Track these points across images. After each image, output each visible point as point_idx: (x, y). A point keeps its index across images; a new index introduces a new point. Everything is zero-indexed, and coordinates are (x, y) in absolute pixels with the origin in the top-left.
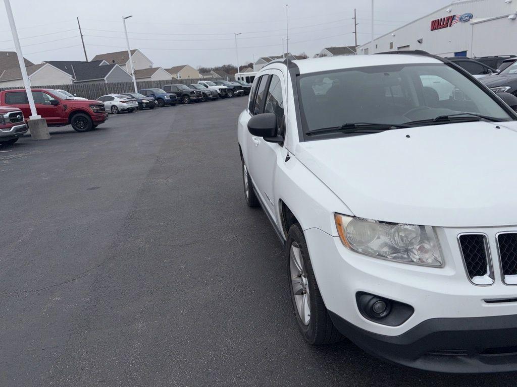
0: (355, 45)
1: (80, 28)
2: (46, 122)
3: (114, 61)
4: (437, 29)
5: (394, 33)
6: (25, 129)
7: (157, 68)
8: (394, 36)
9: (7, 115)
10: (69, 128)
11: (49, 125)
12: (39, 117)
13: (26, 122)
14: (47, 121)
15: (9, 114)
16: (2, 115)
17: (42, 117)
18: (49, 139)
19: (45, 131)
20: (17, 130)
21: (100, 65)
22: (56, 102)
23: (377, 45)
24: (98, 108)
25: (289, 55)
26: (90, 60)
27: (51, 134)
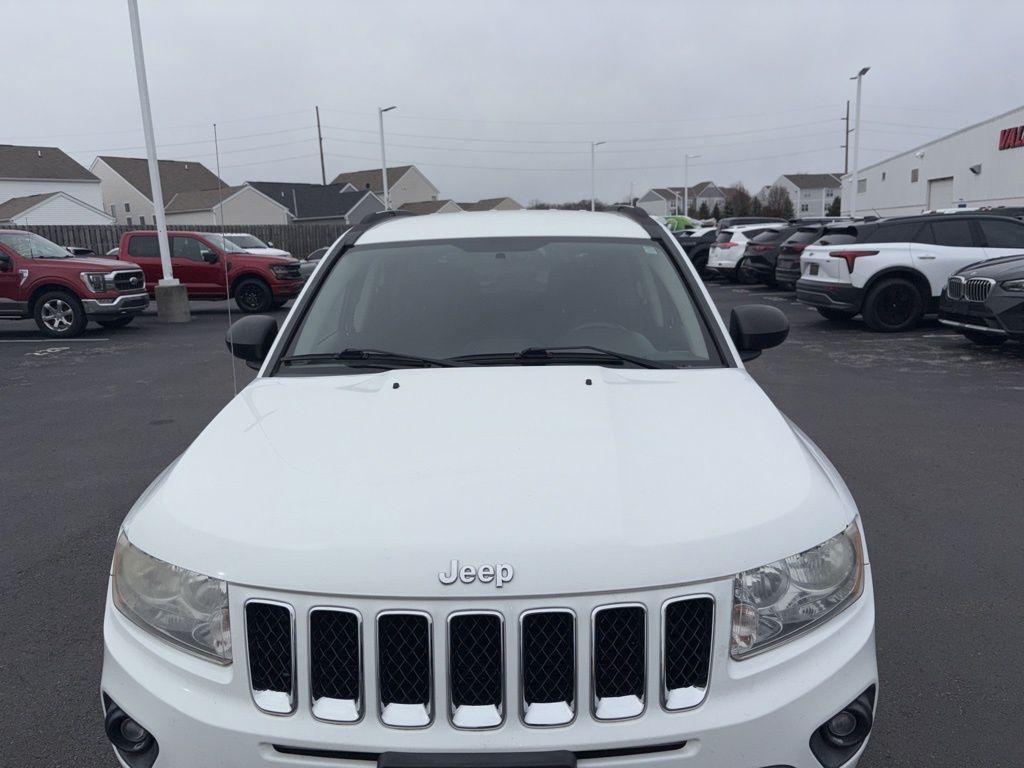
0: (843, 171)
1: (319, 126)
2: (186, 290)
3: (368, 186)
4: (1014, 147)
5: (922, 151)
6: (143, 301)
7: (446, 201)
8: (922, 156)
9: (111, 276)
10: (230, 304)
11: (191, 297)
12: (176, 282)
13: (150, 289)
14: (188, 288)
15: (114, 273)
16: (102, 275)
17: (181, 282)
18: (188, 323)
19: (183, 307)
20: (125, 303)
21: (342, 192)
22: (214, 256)
23: (884, 175)
24: (285, 272)
25: (710, 186)
26: (328, 183)
27: (193, 313)
